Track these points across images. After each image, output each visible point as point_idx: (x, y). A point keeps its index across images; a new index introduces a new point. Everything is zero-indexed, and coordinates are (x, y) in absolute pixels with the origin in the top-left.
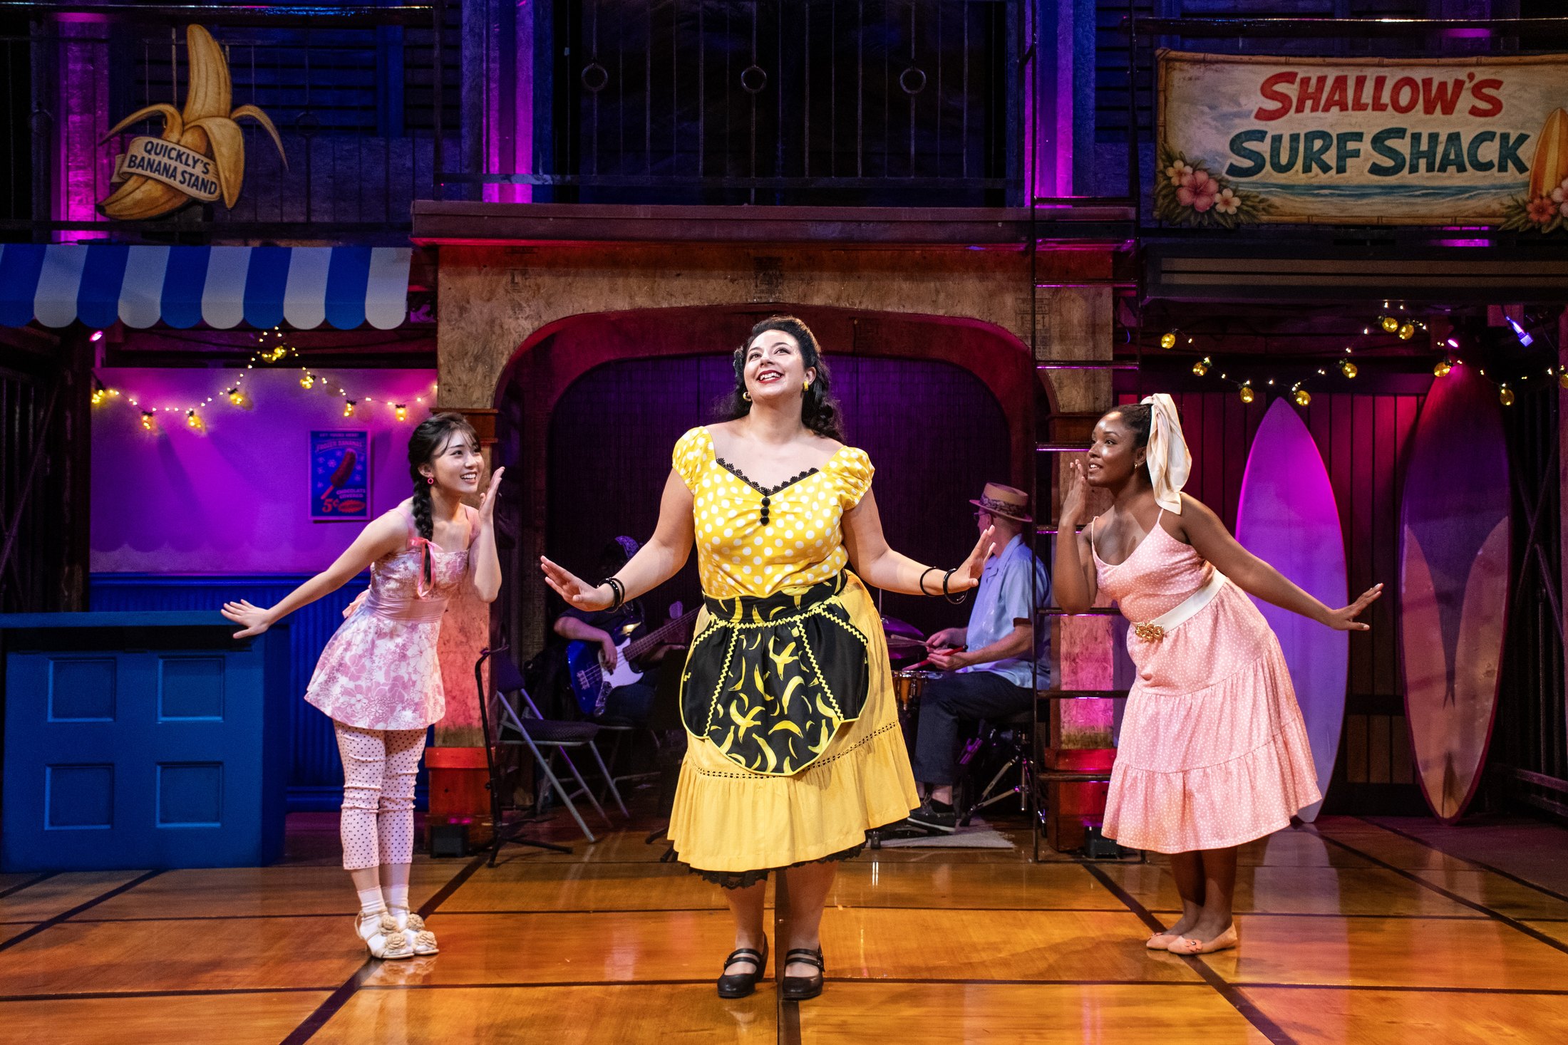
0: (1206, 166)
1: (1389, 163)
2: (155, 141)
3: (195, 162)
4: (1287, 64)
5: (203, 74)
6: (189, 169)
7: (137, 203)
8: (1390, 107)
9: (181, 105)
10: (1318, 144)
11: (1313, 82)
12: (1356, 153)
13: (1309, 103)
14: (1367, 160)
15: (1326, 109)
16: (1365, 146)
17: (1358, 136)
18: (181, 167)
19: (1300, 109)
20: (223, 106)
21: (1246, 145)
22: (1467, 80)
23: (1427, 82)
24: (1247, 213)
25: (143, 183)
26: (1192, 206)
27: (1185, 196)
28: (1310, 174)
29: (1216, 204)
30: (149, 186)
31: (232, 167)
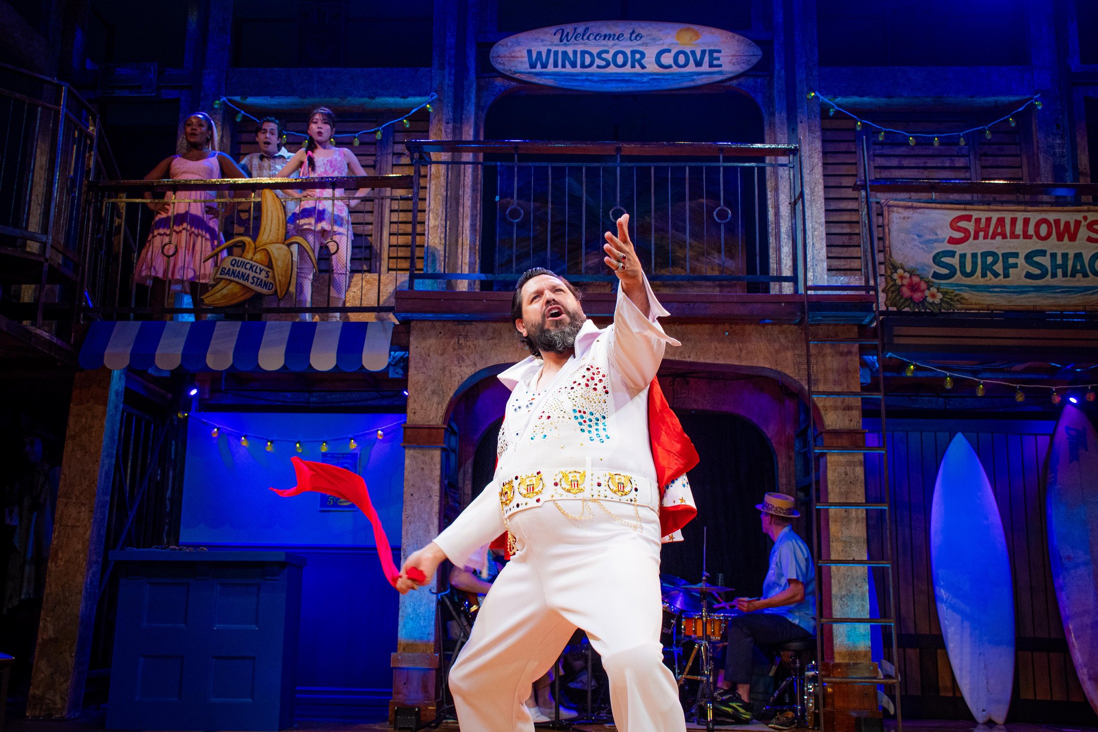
0: (918, 273)
1: (1038, 272)
2: (237, 259)
3: (261, 271)
4: (965, 209)
5: (269, 219)
6: (257, 275)
7: (224, 296)
8: (1034, 237)
9: (255, 237)
10: (990, 260)
11: (983, 221)
12: (1015, 266)
13: (981, 234)
14: (1022, 270)
15: (993, 237)
16: (1021, 261)
17: (1016, 255)
18: (252, 274)
19: (976, 237)
20: (280, 237)
21: (943, 259)
22: (1083, 221)
23: (1057, 222)
24: (947, 303)
25: (229, 284)
26: (911, 298)
27: (906, 291)
28: (986, 278)
29: (926, 297)
30: (231, 286)
31: (283, 273)
